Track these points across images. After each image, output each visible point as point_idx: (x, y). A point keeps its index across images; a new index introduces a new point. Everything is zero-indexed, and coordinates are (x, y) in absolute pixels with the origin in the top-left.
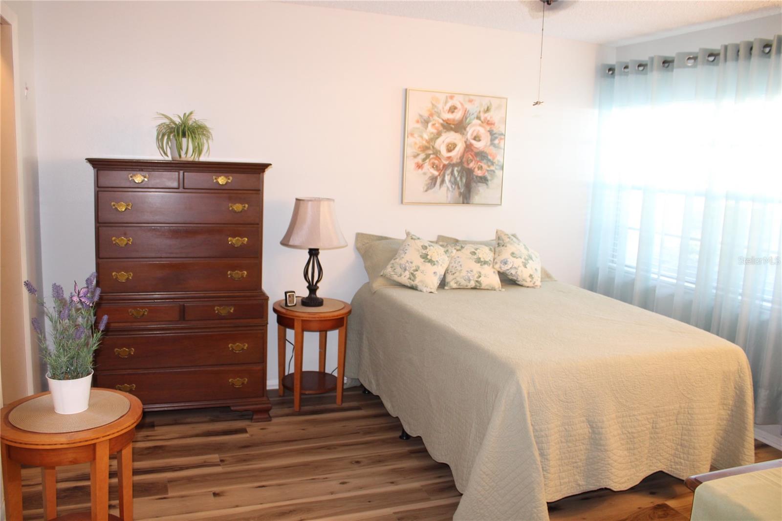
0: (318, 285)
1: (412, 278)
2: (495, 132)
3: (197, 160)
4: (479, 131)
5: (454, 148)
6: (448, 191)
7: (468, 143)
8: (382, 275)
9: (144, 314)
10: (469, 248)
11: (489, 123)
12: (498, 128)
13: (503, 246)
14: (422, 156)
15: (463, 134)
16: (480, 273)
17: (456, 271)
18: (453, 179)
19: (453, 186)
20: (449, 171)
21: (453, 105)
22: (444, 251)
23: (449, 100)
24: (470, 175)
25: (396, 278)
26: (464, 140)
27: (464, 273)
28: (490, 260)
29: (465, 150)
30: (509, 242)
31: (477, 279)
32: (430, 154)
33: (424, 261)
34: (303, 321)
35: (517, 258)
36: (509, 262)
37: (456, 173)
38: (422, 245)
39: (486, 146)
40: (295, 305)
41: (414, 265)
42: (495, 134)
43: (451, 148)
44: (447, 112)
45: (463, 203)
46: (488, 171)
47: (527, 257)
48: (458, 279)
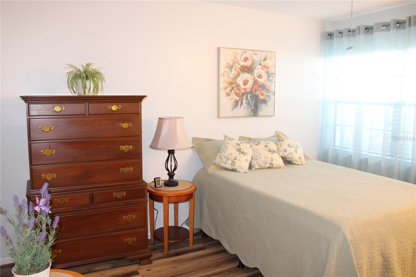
0: (175, 172)
1: (233, 164)
2: (269, 72)
3: (96, 95)
4: (261, 72)
5: (247, 83)
6: (245, 109)
7: (255, 79)
8: (213, 164)
9: (65, 202)
10: (263, 144)
11: (266, 67)
12: (271, 70)
13: (282, 141)
14: (230, 88)
15: (252, 74)
16: (272, 158)
17: (258, 158)
18: (247, 102)
19: (248, 106)
20: (245, 97)
21: (246, 57)
22: (250, 146)
23: (244, 54)
24: (257, 99)
25: (223, 165)
26: (253, 78)
27: (263, 159)
28: (276, 150)
29: (253, 84)
30: (285, 138)
31: (270, 162)
32: (234, 87)
33: (239, 153)
34: (168, 197)
35: (291, 148)
36: (288, 151)
37: (249, 98)
38: (236, 143)
39: (265, 81)
40: (161, 186)
41: (233, 156)
42: (270, 74)
43: (245, 83)
44: (243, 62)
45: (254, 116)
46: (266, 96)
47: (296, 147)
48: (260, 163)
